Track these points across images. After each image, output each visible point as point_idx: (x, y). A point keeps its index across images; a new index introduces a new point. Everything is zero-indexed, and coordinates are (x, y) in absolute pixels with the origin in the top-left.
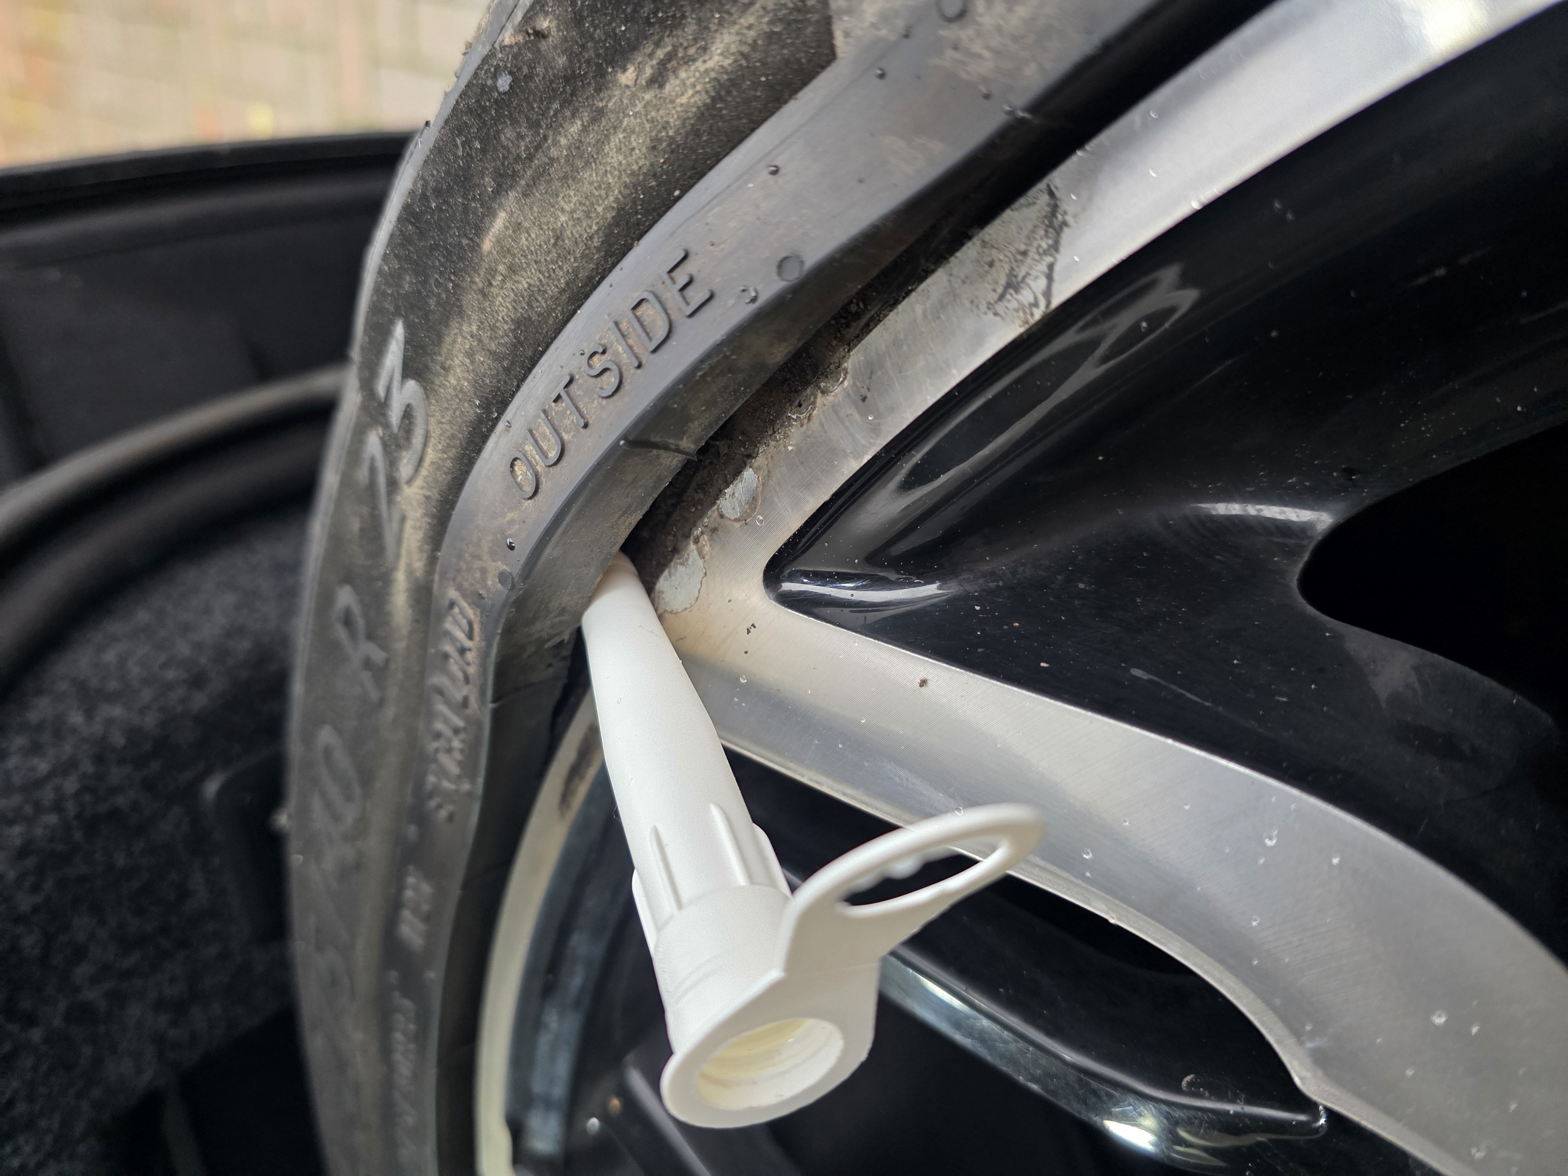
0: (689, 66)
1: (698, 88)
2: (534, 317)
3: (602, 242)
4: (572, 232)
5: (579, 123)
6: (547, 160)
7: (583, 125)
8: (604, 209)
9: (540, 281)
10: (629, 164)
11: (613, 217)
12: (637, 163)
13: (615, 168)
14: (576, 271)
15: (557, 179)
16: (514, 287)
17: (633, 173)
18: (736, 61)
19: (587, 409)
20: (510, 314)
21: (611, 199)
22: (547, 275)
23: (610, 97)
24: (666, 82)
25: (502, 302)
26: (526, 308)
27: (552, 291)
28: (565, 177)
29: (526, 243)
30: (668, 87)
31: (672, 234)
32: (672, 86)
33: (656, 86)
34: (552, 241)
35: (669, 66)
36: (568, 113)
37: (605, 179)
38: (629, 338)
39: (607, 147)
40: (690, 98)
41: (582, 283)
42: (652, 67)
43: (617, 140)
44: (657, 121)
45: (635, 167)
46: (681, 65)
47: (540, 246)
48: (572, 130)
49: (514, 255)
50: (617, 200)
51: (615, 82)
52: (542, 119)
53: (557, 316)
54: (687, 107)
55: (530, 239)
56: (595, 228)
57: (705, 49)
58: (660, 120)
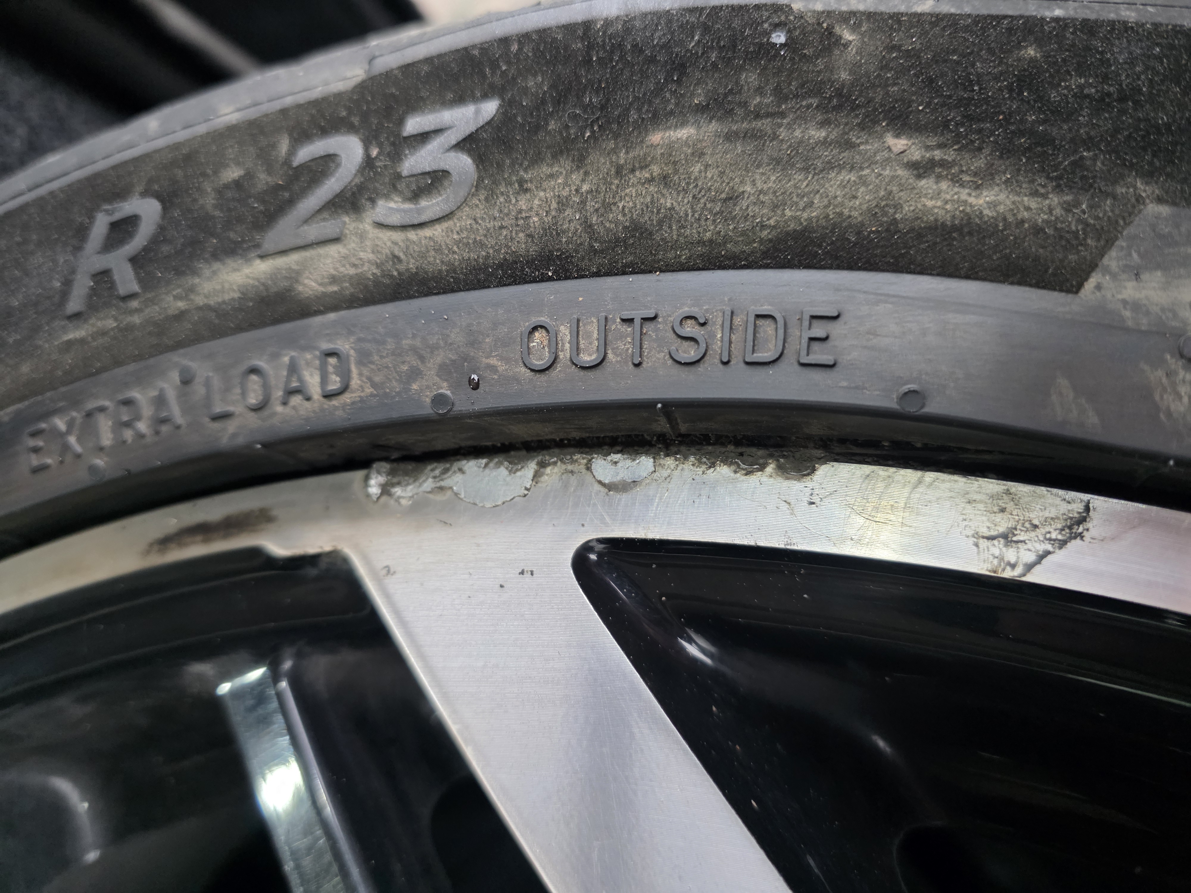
0: (954, 186)
1: (948, 207)
2: (657, 237)
3: (770, 241)
4: (748, 206)
5: (824, 134)
6: (770, 132)
7: (825, 139)
8: (791, 216)
9: (687, 215)
10: (842, 204)
11: (795, 231)
12: (850, 211)
13: (827, 196)
14: (727, 239)
15: (768, 155)
16: (655, 195)
17: (841, 214)
18: (995, 219)
19: (648, 353)
20: (633, 210)
21: (805, 215)
22: (696, 215)
23: (867, 142)
24: (924, 177)
25: (634, 195)
26: (655, 222)
27: (693, 232)
28: (778, 161)
29: (697, 174)
30: (923, 182)
31: (838, 290)
32: (927, 184)
33: (915, 172)
34: (723, 196)
35: (938, 170)
36: (819, 117)
37: (812, 195)
38: (734, 334)
39: (833, 175)
40: (935, 207)
41: (725, 254)
42: (923, 157)
43: (847, 178)
44: (894, 197)
45: (846, 212)
46: (948, 179)
47: (709, 189)
48: (813, 133)
49: (676, 172)
50: (810, 219)
51: (881, 137)
52: (792, 99)
53: (680, 256)
54: (927, 211)
55: (703, 174)
56: (772, 222)
57: (978, 187)
58: (896, 199)
